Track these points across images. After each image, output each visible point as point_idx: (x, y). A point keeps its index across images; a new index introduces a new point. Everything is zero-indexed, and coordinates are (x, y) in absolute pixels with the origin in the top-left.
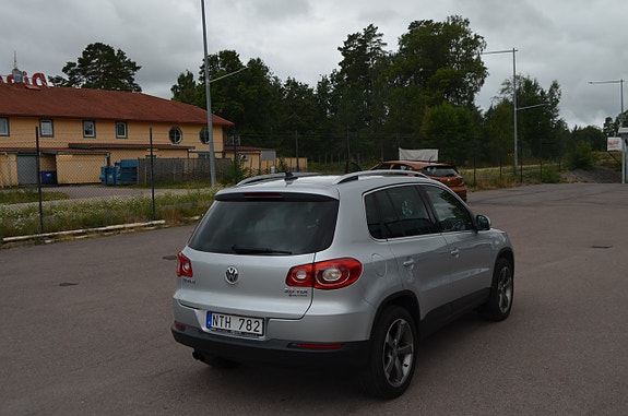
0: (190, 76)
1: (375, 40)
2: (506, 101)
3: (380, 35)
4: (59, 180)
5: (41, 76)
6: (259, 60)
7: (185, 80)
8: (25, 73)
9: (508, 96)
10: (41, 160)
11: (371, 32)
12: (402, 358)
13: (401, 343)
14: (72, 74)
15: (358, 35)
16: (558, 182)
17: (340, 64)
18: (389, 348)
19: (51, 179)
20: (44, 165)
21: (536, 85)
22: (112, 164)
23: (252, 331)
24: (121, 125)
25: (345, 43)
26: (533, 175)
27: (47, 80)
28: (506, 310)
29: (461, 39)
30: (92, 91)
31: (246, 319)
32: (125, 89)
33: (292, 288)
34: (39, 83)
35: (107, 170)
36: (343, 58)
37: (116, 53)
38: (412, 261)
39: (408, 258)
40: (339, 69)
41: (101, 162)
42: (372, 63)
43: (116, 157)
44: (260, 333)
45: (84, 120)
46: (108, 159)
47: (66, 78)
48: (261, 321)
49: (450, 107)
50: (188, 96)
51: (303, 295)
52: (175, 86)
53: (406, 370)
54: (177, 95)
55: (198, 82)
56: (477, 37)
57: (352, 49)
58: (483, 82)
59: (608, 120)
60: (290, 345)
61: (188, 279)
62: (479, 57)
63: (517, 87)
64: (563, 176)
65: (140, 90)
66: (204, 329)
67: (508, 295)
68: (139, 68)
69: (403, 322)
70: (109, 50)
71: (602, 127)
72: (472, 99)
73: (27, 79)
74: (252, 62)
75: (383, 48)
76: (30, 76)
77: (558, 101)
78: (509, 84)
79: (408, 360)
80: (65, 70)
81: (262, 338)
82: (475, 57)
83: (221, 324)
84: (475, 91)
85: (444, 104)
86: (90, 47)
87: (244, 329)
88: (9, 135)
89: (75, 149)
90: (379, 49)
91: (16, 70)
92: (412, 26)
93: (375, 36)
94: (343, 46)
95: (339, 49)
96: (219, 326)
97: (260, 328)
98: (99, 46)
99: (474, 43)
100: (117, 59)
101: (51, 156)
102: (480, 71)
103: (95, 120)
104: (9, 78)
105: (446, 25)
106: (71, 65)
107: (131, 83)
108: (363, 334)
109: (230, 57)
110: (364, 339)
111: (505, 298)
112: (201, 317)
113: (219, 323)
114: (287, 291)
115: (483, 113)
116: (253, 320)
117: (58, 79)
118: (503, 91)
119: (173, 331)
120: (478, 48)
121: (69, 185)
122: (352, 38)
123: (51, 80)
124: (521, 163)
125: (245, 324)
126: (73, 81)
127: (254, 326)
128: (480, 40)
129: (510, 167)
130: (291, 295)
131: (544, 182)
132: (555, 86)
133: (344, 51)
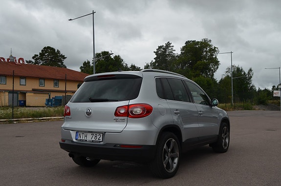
0: (89, 62)
1: (170, 48)
2: (228, 76)
3: (173, 46)
4: (27, 104)
5: (22, 59)
6: (119, 56)
7: (86, 64)
8: (15, 58)
9: (229, 74)
10: (19, 95)
11: (168, 45)
12: (173, 159)
13: (173, 151)
14: (36, 60)
15: (163, 46)
16: (251, 109)
17: (154, 59)
18: (166, 152)
19: (23, 104)
20: (20, 98)
21: (242, 70)
22: (51, 98)
23: (97, 140)
24: (56, 81)
25: (157, 50)
26: (240, 106)
27: (25, 62)
28: (226, 148)
29: (208, 49)
30: (45, 66)
31: (95, 134)
32: (59, 66)
33: (117, 118)
34: (21, 62)
35: (48, 101)
36: (156, 56)
37: (56, 51)
38: (178, 112)
39: (177, 110)
40: (154, 61)
41: (46, 97)
42: (169, 59)
43: (53, 95)
44: (101, 140)
45: (39, 78)
46: (50, 96)
47: (34, 61)
48: (102, 135)
49: (203, 78)
50: (87, 71)
51: (123, 121)
52: (82, 67)
53: (175, 165)
54: (82, 70)
55: (91, 65)
56: (215, 48)
57: (160, 52)
58: (218, 67)
59: (274, 87)
60: (115, 145)
61: (68, 117)
62: (216, 57)
63: (233, 70)
64: (254, 107)
65: (66, 67)
66: (74, 140)
67: (227, 141)
68: (66, 58)
69: (174, 140)
70: (53, 49)
71: (271, 90)
72: (213, 75)
73: (16, 60)
74: (116, 57)
75: (174, 52)
76: (17, 59)
77: (251, 77)
78: (229, 69)
79: (176, 160)
80: (33, 58)
81: (101, 143)
82: (214, 57)
83: (83, 137)
84: (214, 72)
85: (200, 76)
86: (45, 48)
87: (93, 139)
88: (6, 84)
89: (35, 91)
90: (172, 52)
91: (11, 56)
92: (186, 43)
93: (170, 47)
94: (156, 51)
95: (154, 52)
96: (81, 139)
97: (101, 138)
98: (49, 48)
99: (214, 50)
100: (56, 54)
101: (24, 93)
102: (216, 63)
103: (45, 79)
104: (8, 60)
105: (201, 42)
106: (36, 55)
107: (62, 64)
108: (152, 142)
109: (106, 54)
110: (152, 144)
111: (225, 142)
112: (73, 134)
113: (81, 137)
114: (115, 119)
115: (218, 82)
116: (98, 134)
117: (30, 62)
118: (227, 72)
119: (60, 143)
120: (216, 53)
121: (31, 107)
122: (160, 47)
123: (27, 62)
124: (234, 102)
125: (94, 137)
126: (36, 63)
127: (98, 137)
128: (217, 49)
129: (230, 104)
130: (116, 121)
131: (245, 109)
132: (251, 70)
133: (156, 53)
